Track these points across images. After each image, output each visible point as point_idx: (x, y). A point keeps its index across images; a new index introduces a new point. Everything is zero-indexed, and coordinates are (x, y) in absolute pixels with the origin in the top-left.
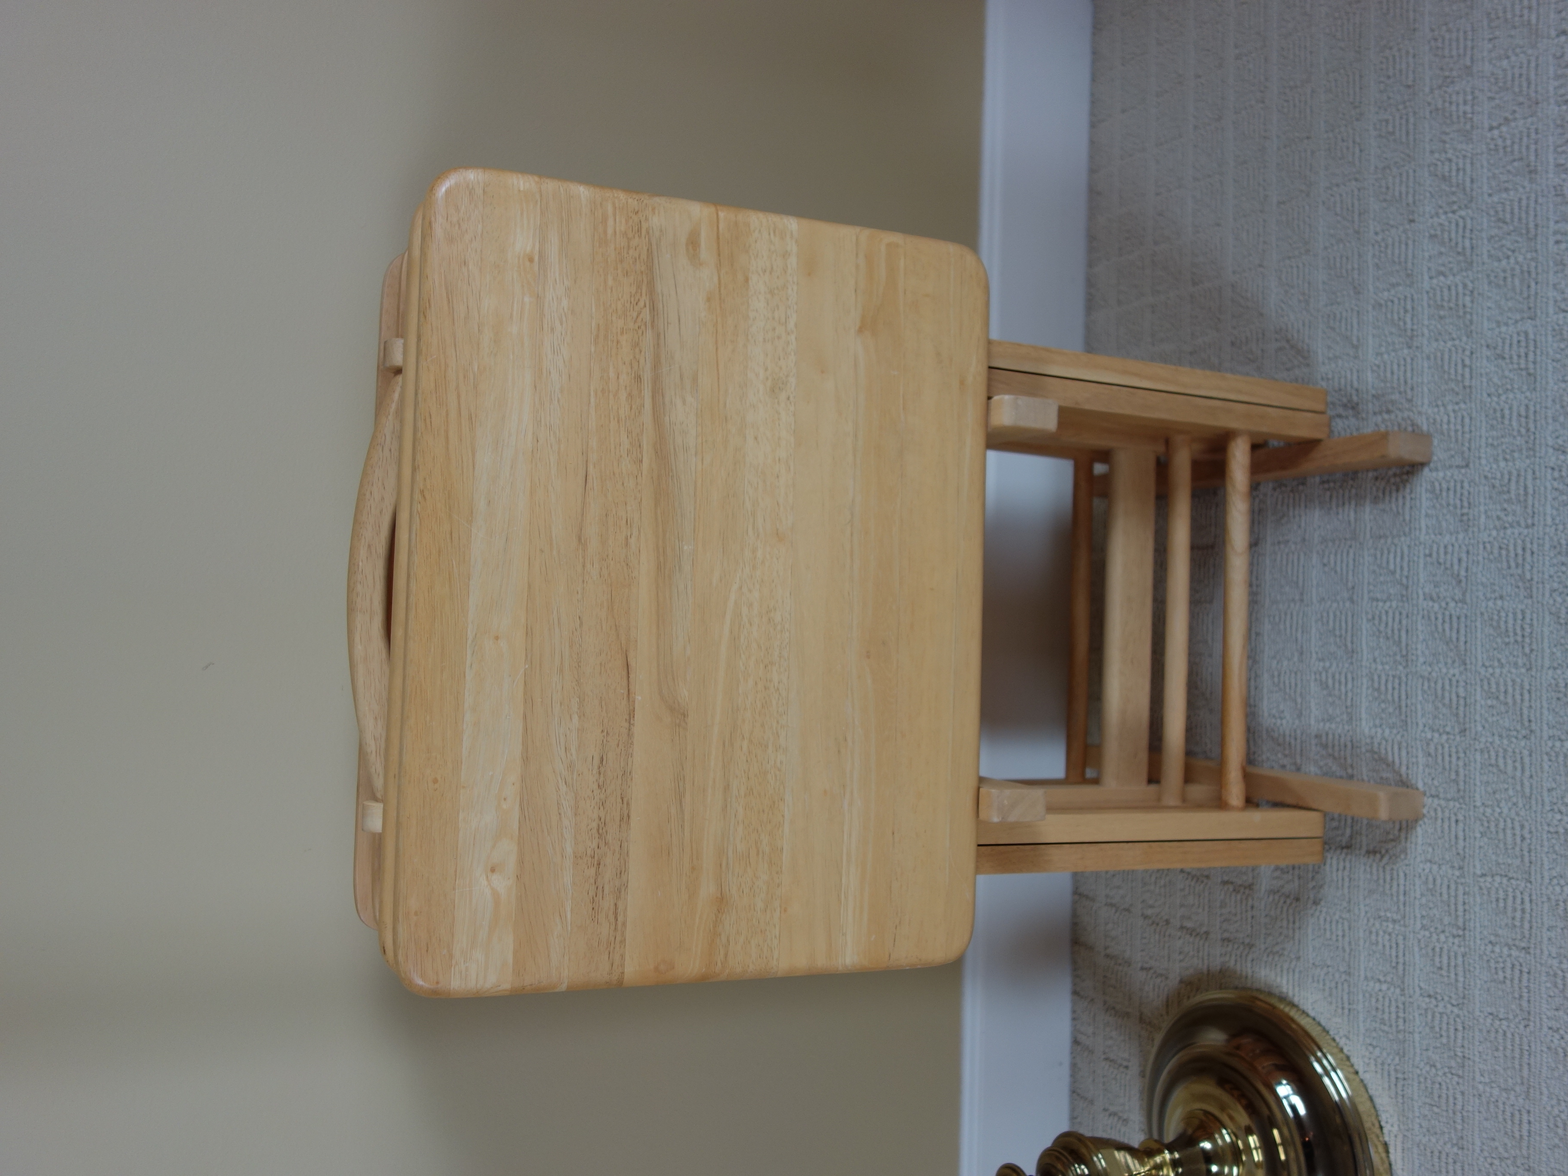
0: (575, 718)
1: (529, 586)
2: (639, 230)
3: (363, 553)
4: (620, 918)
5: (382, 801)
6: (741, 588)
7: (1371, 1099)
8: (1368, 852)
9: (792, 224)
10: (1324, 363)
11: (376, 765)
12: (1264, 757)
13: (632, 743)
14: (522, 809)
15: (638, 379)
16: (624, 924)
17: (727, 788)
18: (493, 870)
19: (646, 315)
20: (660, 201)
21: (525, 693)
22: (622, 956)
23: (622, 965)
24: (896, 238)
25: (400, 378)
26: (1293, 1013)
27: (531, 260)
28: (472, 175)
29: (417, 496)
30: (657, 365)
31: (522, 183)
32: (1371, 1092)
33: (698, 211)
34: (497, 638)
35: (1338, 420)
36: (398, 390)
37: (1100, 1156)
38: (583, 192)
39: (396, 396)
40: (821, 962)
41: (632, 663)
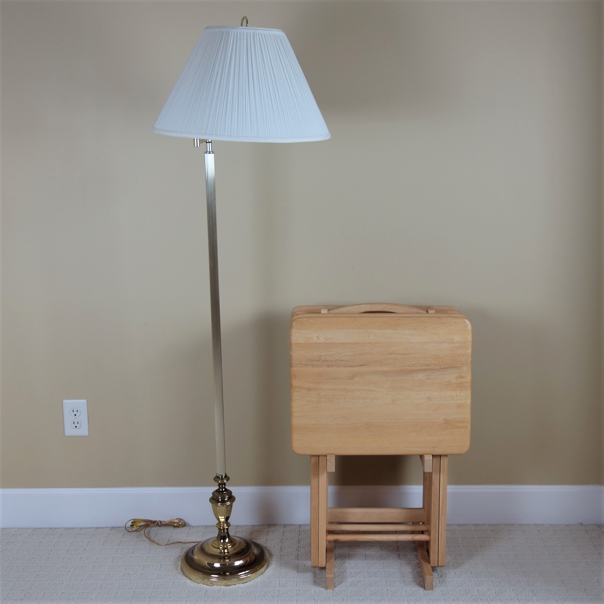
0: (351, 354)
1: (380, 343)
2: (462, 364)
3: (385, 306)
4: (307, 366)
5: (328, 313)
6: (382, 392)
7: (247, 582)
8: (315, 581)
9: (469, 401)
10: (454, 571)
11: (336, 311)
12: (337, 561)
13: (345, 367)
14: (331, 343)
15: (428, 365)
16: (305, 367)
17: (335, 390)
18: (318, 337)
19: (443, 367)
20: (470, 369)
21: (356, 343)
22: (298, 367)
23: (296, 367)
24: (469, 428)
25: (426, 312)
26: (265, 566)
27: (452, 340)
28: (470, 327)
29: (398, 318)
30: (432, 370)
31: (470, 337)
32: (248, 582)
33: (469, 378)
34: (368, 336)
35: (437, 574)
36: (423, 312)
37: (230, 504)
38: (469, 351)
39: (421, 312)
40: (294, 415)
41: (364, 366)
